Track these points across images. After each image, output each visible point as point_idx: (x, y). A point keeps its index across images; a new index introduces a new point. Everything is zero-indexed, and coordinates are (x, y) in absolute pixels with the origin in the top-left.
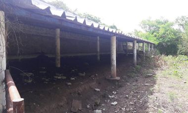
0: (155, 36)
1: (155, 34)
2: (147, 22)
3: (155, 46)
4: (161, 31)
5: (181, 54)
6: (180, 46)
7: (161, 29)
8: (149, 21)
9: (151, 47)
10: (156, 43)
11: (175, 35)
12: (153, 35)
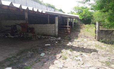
0: (81, 15)
1: (81, 14)
2: (77, 8)
3: (81, 20)
4: (84, 13)
5: (92, 24)
6: (92, 20)
7: (83, 12)
8: (78, 7)
9: (79, 21)
10: (81, 19)
11: (90, 14)
12: (80, 15)
